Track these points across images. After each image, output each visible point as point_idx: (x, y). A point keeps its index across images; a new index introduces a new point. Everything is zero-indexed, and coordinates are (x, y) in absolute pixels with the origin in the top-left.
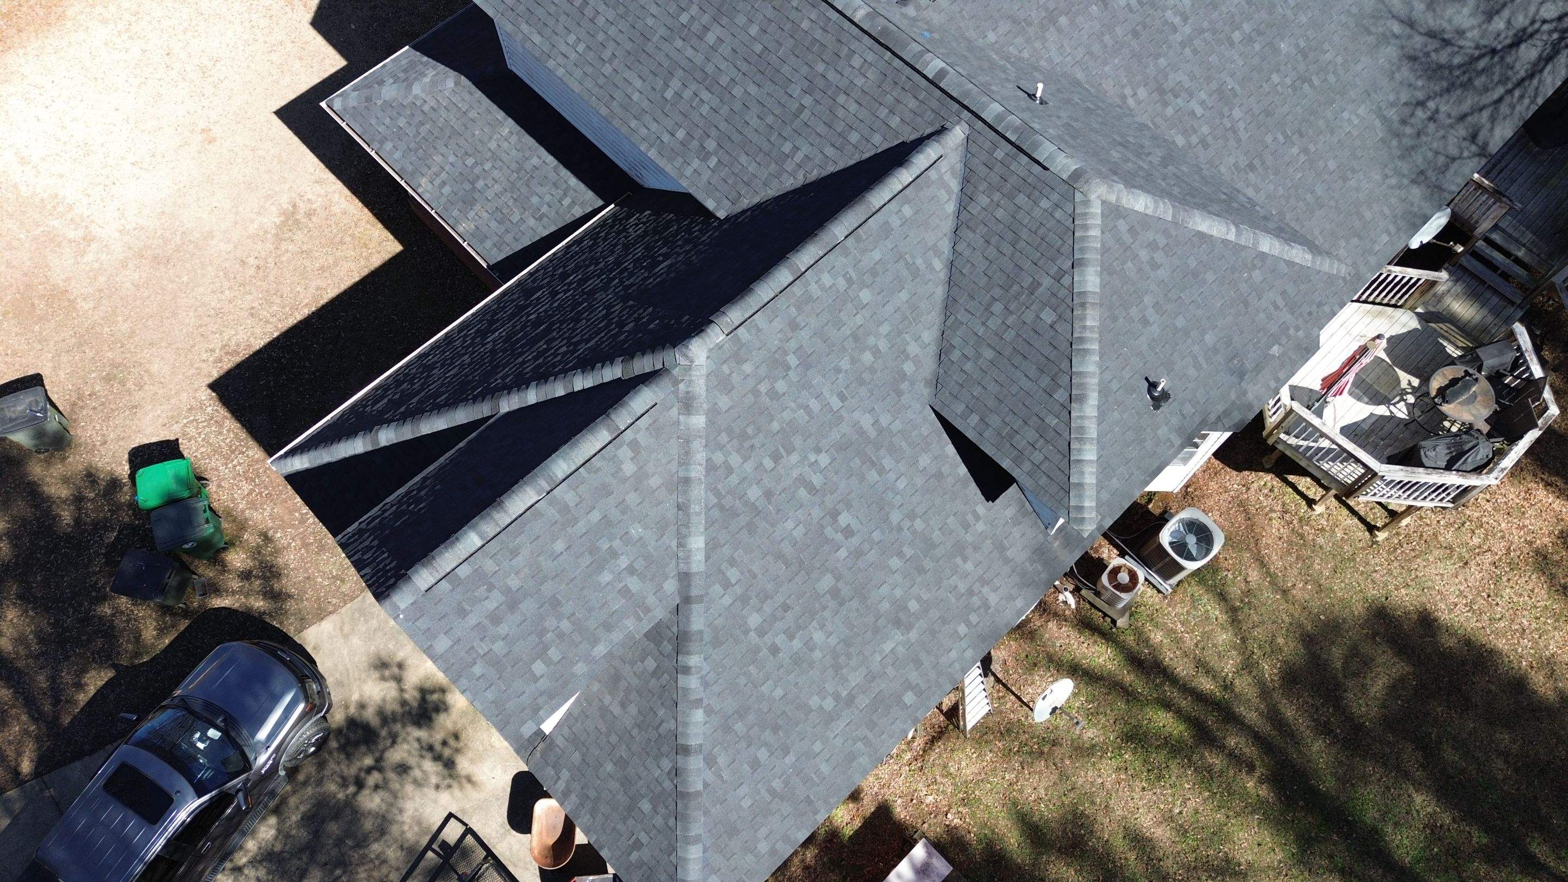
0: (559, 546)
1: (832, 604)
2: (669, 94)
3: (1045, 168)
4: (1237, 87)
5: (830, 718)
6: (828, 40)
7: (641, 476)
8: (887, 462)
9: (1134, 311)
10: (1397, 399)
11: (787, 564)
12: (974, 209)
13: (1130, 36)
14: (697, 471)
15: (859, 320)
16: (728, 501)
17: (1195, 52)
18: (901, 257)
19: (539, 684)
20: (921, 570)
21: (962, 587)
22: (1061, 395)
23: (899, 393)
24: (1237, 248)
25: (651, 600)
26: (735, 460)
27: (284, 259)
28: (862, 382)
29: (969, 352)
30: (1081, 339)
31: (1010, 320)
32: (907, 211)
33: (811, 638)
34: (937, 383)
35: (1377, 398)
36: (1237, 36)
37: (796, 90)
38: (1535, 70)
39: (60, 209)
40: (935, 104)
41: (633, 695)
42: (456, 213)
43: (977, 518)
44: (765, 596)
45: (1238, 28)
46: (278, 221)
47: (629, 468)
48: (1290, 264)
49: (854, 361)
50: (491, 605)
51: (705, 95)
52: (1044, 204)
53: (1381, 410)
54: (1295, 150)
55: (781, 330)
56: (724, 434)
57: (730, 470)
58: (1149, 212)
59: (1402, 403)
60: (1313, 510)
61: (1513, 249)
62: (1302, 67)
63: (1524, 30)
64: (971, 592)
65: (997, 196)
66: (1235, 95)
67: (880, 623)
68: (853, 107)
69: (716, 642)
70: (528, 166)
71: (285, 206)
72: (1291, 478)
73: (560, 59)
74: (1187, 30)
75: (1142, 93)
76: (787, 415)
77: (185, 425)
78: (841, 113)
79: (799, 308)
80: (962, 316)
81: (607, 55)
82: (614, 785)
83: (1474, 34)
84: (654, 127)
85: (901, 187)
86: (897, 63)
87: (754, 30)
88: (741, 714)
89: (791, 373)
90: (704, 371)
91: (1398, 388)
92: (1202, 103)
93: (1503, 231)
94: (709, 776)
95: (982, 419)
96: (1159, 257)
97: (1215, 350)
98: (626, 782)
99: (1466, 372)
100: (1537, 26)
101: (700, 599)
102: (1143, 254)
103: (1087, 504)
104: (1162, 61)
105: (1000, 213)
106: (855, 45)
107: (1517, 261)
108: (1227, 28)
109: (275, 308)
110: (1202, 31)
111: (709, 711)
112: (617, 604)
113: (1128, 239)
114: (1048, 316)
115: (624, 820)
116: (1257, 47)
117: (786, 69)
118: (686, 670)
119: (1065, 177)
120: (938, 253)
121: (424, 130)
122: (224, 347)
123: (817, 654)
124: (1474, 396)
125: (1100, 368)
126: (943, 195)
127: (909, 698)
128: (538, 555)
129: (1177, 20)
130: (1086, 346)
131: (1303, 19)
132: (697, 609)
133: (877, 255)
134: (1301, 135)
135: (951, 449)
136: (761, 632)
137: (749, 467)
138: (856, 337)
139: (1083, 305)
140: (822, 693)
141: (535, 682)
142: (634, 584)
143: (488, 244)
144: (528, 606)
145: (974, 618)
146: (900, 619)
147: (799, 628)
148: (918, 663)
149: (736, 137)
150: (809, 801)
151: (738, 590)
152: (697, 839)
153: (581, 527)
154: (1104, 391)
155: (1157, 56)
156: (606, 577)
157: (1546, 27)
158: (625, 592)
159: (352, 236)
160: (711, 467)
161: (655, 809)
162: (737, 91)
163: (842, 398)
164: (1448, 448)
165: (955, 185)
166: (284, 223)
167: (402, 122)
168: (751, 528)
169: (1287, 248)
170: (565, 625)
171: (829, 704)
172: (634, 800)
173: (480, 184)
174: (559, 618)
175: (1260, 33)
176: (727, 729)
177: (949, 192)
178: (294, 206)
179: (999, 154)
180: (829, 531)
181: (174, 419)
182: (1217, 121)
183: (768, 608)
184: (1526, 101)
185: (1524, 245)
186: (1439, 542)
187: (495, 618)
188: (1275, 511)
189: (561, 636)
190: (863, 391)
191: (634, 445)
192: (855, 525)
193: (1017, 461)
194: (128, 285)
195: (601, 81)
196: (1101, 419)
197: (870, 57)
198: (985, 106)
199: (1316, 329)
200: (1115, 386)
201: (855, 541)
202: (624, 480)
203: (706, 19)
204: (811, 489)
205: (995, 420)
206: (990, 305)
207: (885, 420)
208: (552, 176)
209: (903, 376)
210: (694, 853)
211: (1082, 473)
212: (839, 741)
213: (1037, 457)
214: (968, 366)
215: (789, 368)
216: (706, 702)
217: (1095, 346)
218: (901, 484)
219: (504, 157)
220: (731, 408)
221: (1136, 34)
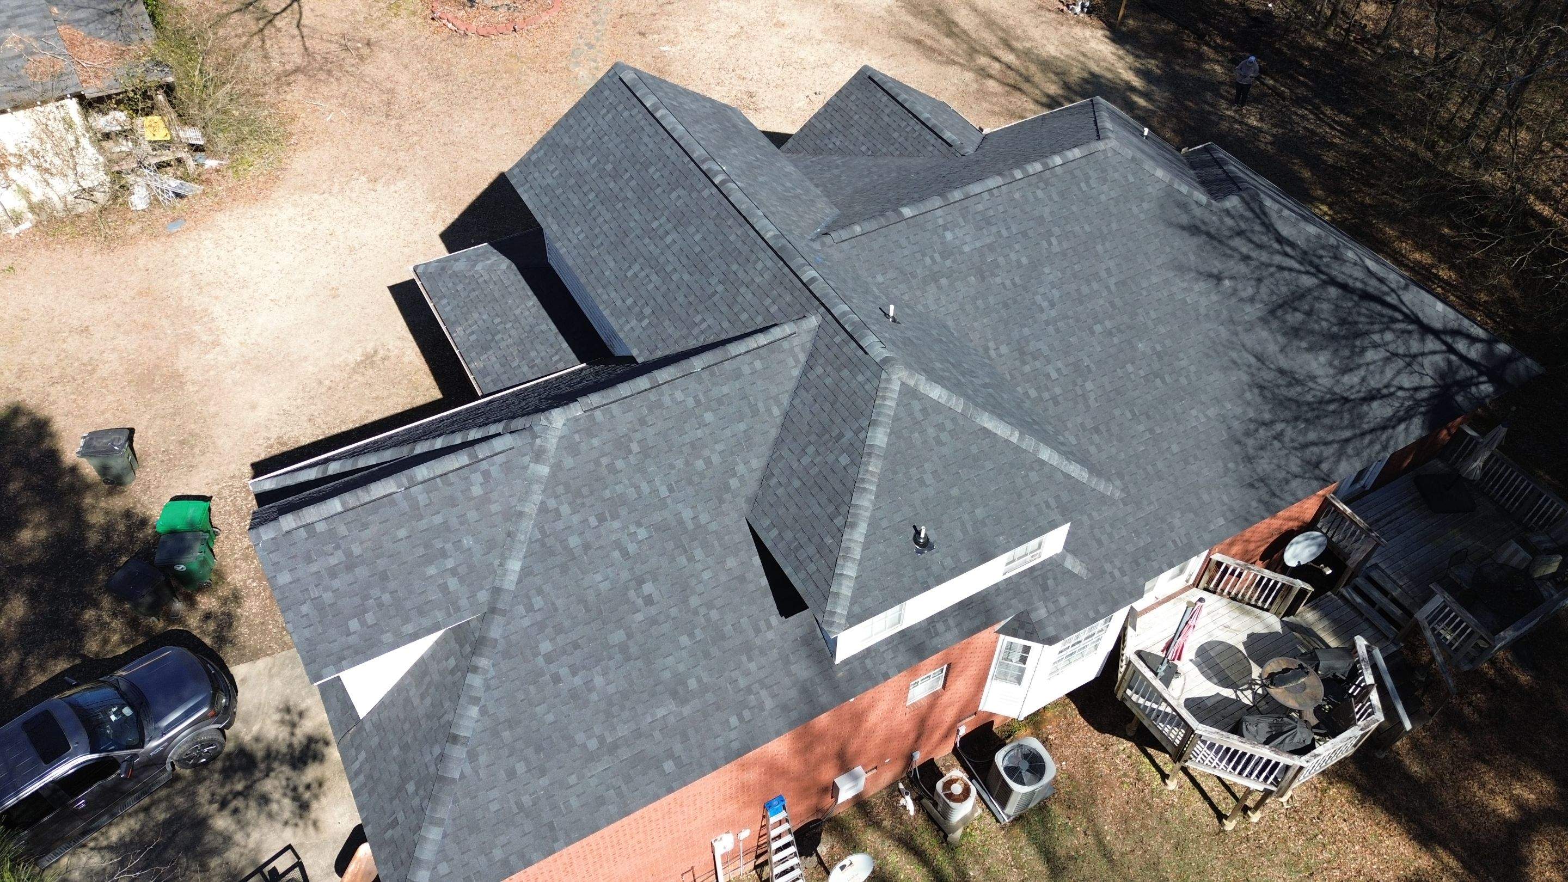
0: (402, 533)
1: (619, 657)
2: (629, 274)
3: (866, 353)
4: (1092, 365)
5: (591, 758)
6: (745, 249)
7: (485, 499)
8: (698, 553)
9: (913, 471)
10: (1246, 686)
11: (588, 611)
12: (812, 375)
13: (1001, 306)
14: (530, 509)
15: (699, 433)
16: (550, 541)
17: (1058, 331)
18: (744, 397)
19: (350, 638)
20: (707, 655)
21: (742, 683)
22: (839, 521)
23: (721, 501)
24: (1017, 449)
25: (463, 602)
26: (565, 509)
27: (351, 386)
28: (690, 482)
29: (783, 480)
30: (863, 480)
31: (818, 460)
32: (758, 365)
33: (592, 680)
34: (755, 501)
35: (1225, 681)
36: (1098, 328)
37: (714, 280)
38: (1388, 425)
39: (205, 319)
40: (804, 300)
41: (432, 690)
42: (473, 354)
43: (769, 626)
44: (559, 630)
45: (1101, 322)
46: (359, 359)
47: (477, 491)
48: (1067, 476)
49: (687, 463)
50: (333, 561)
51: (654, 277)
52: (860, 378)
53: (1229, 693)
54: (1141, 428)
55: (631, 422)
56: (561, 487)
57: (558, 516)
58: (942, 401)
59: (1250, 691)
60: (1166, 784)
61: (1388, 586)
62: (1156, 366)
63: (1379, 390)
64: (749, 690)
65: (829, 369)
66: (1090, 371)
67: (658, 688)
68: (749, 296)
69: (507, 655)
70: (537, 329)
71: (368, 350)
72: (1150, 751)
73: (566, 242)
74: (1053, 313)
75: (1004, 349)
76: (620, 489)
77: (223, 488)
78: (740, 299)
79: (651, 409)
80: (785, 453)
81: (598, 242)
82: (394, 767)
83: (1326, 382)
84: (613, 294)
85: (756, 346)
86: (786, 270)
87: (698, 237)
88: (511, 724)
89: (631, 457)
90: (558, 433)
91: (1248, 678)
92: (1058, 370)
93: (1383, 571)
94: (468, 770)
95: (780, 534)
96: (944, 437)
97: (983, 523)
98: (403, 764)
99: (1301, 666)
100: (1392, 390)
101: (503, 613)
102: (931, 431)
103: (839, 610)
104: (1026, 331)
105: (828, 381)
106: (761, 254)
107: (1394, 601)
108: (1090, 321)
109: (329, 419)
110: (1067, 317)
111: (483, 711)
112: (435, 595)
113: (919, 416)
114: (844, 460)
115: (391, 800)
116: (1116, 340)
117: (711, 266)
118: (475, 669)
119: (878, 360)
120: (779, 404)
121: (473, 295)
122: (278, 438)
123: (594, 697)
124: (1304, 686)
125: (874, 505)
126: (791, 362)
127: (669, 766)
128: (384, 534)
129: (1045, 304)
130: (865, 486)
131: (1162, 330)
132: (498, 620)
133: (725, 389)
134: (1148, 417)
135: (757, 560)
136: (549, 659)
137: (576, 519)
138: (693, 445)
139: (870, 454)
140: (588, 730)
141: (347, 636)
142: (453, 583)
143: (488, 379)
144: (362, 572)
145: (747, 714)
146: (678, 691)
147: (584, 667)
148: (685, 738)
149: (666, 308)
150: (551, 826)
151: (539, 617)
152: (440, 823)
153: (423, 524)
154: (873, 524)
155: (1022, 326)
156: (432, 571)
157: (1400, 393)
158: (444, 588)
159: (410, 381)
160: (543, 509)
161: (416, 792)
162: (675, 277)
163: (671, 490)
164: (1270, 727)
165: (802, 358)
166: (362, 362)
167: (460, 287)
168: (564, 569)
169: (1065, 462)
170: (386, 597)
171: (593, 744)
172: (404, 781)
173: (498, 337)
174: (383, 590)
175: (1120, 331)
176: (495, 734)
177: (797, 361)
178: (376, 352)
179: (838, 339)
180: (632, 594)
181: (217, 482)
182: (1071, 387)
183: (561, 640)
184: (1377, 447)
185: (1401, 587)
186: (1288, 848)
187: (333, 573)
188: (1129, 777)
189: (380, 605)
190: (690, 490)
191: (486, 474)
192: (656, 597)
193: (796, 570)
194: (230, 381)
195: (588, 260)
196: (866, 546)
197: (769, 264)
198: (835, 305)
199: (1142, 579)
200: (884, 524)
201: (653, 610)
202: (471, 499)
203: (669, 226)
204: (625, 554)
205: (788, 535)
206: (806, 447)
207: (704, 518)
208: (552, 339)
209: (727, 488)
210: (434, 834)
211: (840, 584)
212: (593, 782)
213: (812, 568)
214: (780, 491)
215: (630, 452)
216: (482, 702)
217: (873, 488)
218: (706, 576)
219: (523, 321)
220: (574, 468)
221: (1006, 305)
